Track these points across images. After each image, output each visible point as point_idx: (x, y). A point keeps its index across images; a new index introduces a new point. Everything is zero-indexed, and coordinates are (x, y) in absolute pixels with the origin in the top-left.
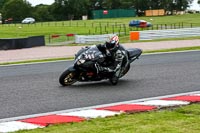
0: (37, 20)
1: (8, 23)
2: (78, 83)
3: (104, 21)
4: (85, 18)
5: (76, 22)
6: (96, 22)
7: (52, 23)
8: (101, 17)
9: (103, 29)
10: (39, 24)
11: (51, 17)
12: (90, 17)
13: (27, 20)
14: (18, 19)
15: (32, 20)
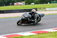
0: (35, 4)
1: (27, 4)
2: (23, 24)
3: (54, 4)
4: (49, 3)
5: (46, 4)
6: (52, 4)
7: (39, 5)
8: (53, 3)
9: (54, 6)
10: (36, 5)
11: (39, 3)
12: (50, 3)
13: (32, 4)
14: (29, 4)
15: (34, 4)
